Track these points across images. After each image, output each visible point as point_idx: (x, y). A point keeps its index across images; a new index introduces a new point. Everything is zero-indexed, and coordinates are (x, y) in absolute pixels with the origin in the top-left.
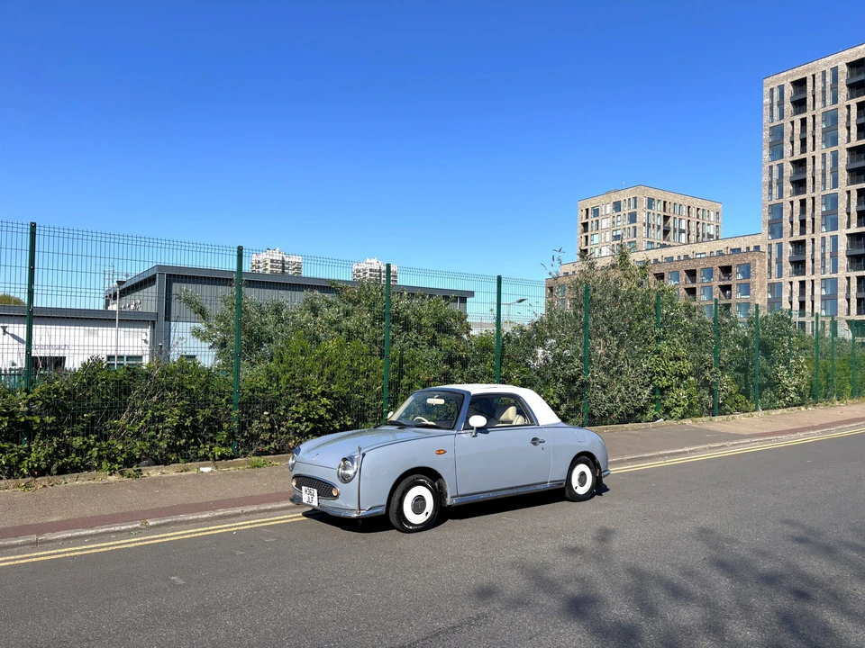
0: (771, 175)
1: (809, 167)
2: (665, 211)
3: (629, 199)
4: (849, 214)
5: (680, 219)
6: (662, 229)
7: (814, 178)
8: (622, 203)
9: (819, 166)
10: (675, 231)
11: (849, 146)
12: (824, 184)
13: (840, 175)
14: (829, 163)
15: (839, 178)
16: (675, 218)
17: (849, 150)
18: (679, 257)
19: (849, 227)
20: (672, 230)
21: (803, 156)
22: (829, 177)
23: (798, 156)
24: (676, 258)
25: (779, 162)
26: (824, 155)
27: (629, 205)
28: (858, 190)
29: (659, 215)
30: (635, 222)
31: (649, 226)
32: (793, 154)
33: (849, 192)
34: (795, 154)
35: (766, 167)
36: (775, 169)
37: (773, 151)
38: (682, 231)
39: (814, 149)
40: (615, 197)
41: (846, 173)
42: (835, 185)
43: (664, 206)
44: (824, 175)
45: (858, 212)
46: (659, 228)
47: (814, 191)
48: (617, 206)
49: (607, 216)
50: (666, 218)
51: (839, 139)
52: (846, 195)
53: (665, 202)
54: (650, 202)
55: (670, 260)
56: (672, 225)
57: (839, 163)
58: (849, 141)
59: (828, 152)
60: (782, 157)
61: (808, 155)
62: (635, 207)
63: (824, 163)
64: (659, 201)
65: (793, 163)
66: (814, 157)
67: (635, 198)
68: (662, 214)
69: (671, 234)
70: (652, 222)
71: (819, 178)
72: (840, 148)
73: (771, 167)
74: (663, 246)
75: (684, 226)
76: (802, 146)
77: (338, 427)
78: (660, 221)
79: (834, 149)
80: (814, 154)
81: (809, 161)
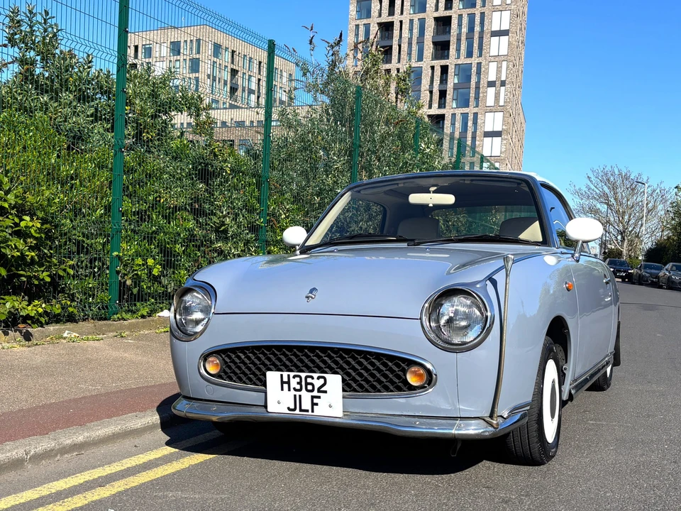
0: (357, 35)
1: (396, 33)
2: (232, 63)
3: (191, 41)
4: (431, 92)
5: (250, 76)
6: (229, 86)
7: (400, 46)
8: (182, 44)
9: (406, 34)
10: (243, 90)
11: (437, 15)
12: (410, 54)
13: (426, 47)
14: (416, 31)
15: (425, 51)
16: (244, 74)
17: (436, 19)
18: (252, 122)
19: (430, 107)
20: (240, 89)
21: (390, 19)
22: (415, 48)
23: (385, 18)
24: (247, 123)
25: (365, 21)
26: (411, 21)
27: (191, 49)
28: (441, 66)
29: (226, 67)
30: (197, 71)
31: (214, 80)
32: (380, 15)
33: (433, 68)
34: (383, 15)
35: (352, 26)
36: (362, 29)
37: (360, 8)
38: (251, 92)
39: (402, 13)
40: (174, 36)
41: (432, 46)
42: (420, 58)
43: (233, 56)
44: (410, 44)
45: (440, 91)
46: (225, 83)
47: (399, 61)
48: (176, 48)
49: (162, 59)
50: (234, 72)
51: (428, 6)
52: (430, 71)
53: (233, 52)
54: (217, 48)
55: (240, 124)
56: (240, 82)
57: (426, 33)
58: (437, 9)
59: (416, 18)
60: (369, 15)
61: (396, 19)
62: (198, 52)
63: (411, 30)
64: (227, 49)
65: (380, 24)
66: (401, 22)
67: (198, 41)
68: (230, 66)
69: (239, 93)
70: (218, 75)
71: (405, 47)
72: (428, 16)
73: (357, 26)
74: (232, 107)
75: (254, 86)
76: (390, 6)
77: (48, 279)
78: (226, 76)
79: (421, 15)
80: (402, 18)
81: (397, 26)
